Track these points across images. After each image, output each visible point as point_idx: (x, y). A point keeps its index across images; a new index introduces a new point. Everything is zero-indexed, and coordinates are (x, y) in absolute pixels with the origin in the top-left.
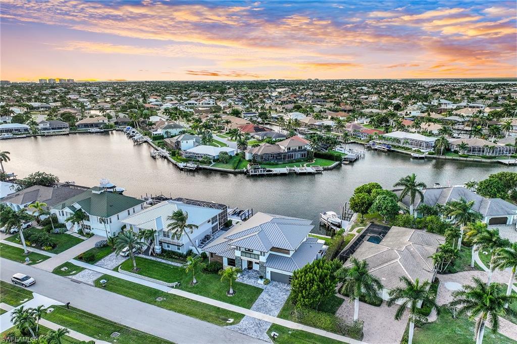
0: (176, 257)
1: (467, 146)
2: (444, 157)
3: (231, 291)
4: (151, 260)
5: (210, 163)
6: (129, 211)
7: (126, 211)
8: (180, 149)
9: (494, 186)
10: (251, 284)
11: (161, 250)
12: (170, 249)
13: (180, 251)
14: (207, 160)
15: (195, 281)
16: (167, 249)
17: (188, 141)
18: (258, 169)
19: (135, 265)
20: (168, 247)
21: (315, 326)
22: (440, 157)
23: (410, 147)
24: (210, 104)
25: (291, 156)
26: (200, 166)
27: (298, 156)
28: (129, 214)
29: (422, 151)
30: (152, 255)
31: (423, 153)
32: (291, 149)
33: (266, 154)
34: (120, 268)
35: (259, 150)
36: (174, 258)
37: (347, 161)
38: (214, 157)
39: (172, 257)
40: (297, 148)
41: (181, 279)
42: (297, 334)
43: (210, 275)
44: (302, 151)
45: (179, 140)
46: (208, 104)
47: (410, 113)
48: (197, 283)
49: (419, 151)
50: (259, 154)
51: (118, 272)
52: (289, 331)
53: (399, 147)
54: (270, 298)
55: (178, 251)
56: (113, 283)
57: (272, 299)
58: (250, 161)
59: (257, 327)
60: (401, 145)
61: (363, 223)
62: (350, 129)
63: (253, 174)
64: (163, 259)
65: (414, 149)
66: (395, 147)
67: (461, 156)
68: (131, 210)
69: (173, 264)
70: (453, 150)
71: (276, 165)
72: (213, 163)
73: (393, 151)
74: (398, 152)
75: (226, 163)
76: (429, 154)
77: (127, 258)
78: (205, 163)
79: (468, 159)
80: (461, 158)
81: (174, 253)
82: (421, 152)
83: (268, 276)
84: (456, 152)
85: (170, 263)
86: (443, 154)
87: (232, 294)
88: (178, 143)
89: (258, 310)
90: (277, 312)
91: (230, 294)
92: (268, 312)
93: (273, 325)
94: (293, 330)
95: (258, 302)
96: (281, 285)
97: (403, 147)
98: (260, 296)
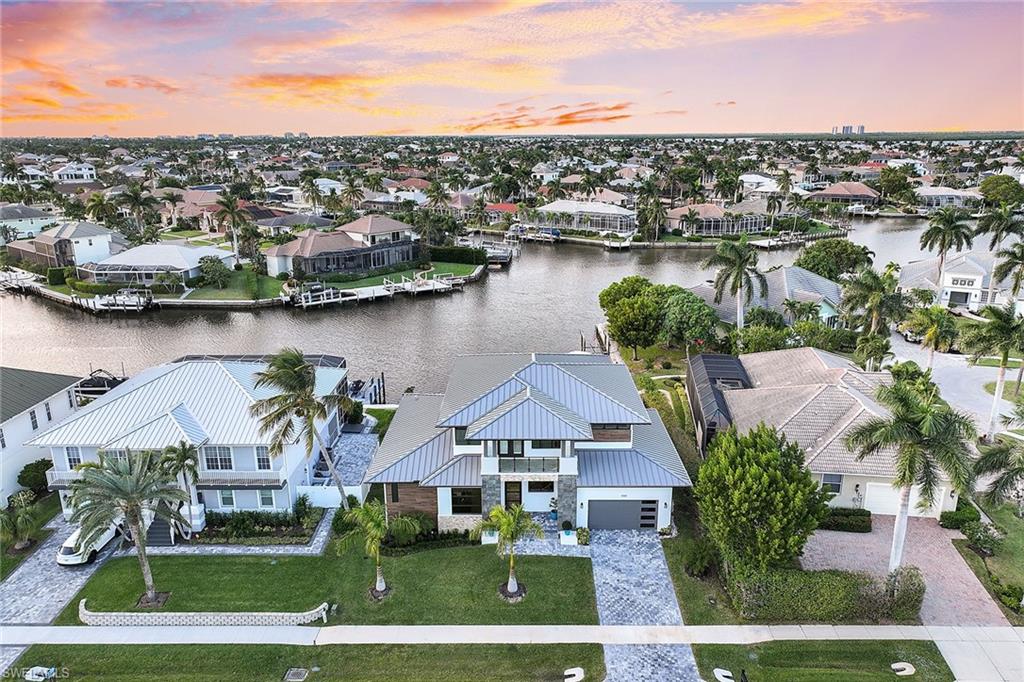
0: (267, 529)
1: (697, 217)
2: (662, 244)
3: (512, 586)
4: (185, 557)
5: (180, 291)
6: (33, 413)
7: (25, 416)
8: (72, 263)
9: (823, 267)
10: (547, 552)
11: (204, 518)
12: (235, 508)
13: (272, 509)
14: (170, 282)
15: (380, 586)
16: (227, 510)
17: (93, 239)
18: (321, 290)
19: (149, 580)
20: (228, 501)
21: (798, 619)
22: (656, 244)
23: (594, 230)
24: (82, 177)
25: (379, 259)
26: (155, 301)
27: (394, 256)
28: (35, 426)
29: (620, 235)
30: (179, 539)
31: (624, 239)
32: (377, 240)
33: (326, 254)
34: (87, 607)
35: (303, 246)
36: (261, 534)
37: (496, 263)
38: (187, 272)
39: (253, 534)
40: (389, 237)
41: (331, 591)
42: (777, 655)
43: (409, 557)
44: (403, 243)
45: (65, 236)
46: (77, 177)
47: (542, 177)
48: (388, 588)
49: (616, 237)
50: (307, 256)
51: (82, 624)
52: (748, 652)
53: (572, 232)
54: (623, 577)
55: (268, 509)
56: (82, 669)
57: (634, 579)
58: (284, 277)
59: (664, 671)
60: (574, 227)
61: (652, 367)
62: (459, 206)
63: (310, 303)
64: (226, 544)
65: (603, 233)
66: (564, 232)
67: (689, 239)
68: (39, 410)
69: (268, 550)
70: (670, 230)
71: (354, 280)
72: (188, 291)
73: (563, 241)
74: (574, 242)
75: (225, 287)
76: (635, 240)
77: (92, 570)
78: (167, 293)
79: (704, 244)
80: (693, 244)
81: (256, 517)
82: (618, 237)
83: (582, 519)
84: (678, 233)
85: (256, 550)
86: (659, 239)
87: (518, 593)
88: (63, 246)
89: (621, 619)
90: (674, 612)
91: (512, 595)
92: (651, 617)
93: (699, 650)
94: (756, 647)
95: (603, 598)
96: (622, 536)
97: (581, 233)
98: (597, 580)
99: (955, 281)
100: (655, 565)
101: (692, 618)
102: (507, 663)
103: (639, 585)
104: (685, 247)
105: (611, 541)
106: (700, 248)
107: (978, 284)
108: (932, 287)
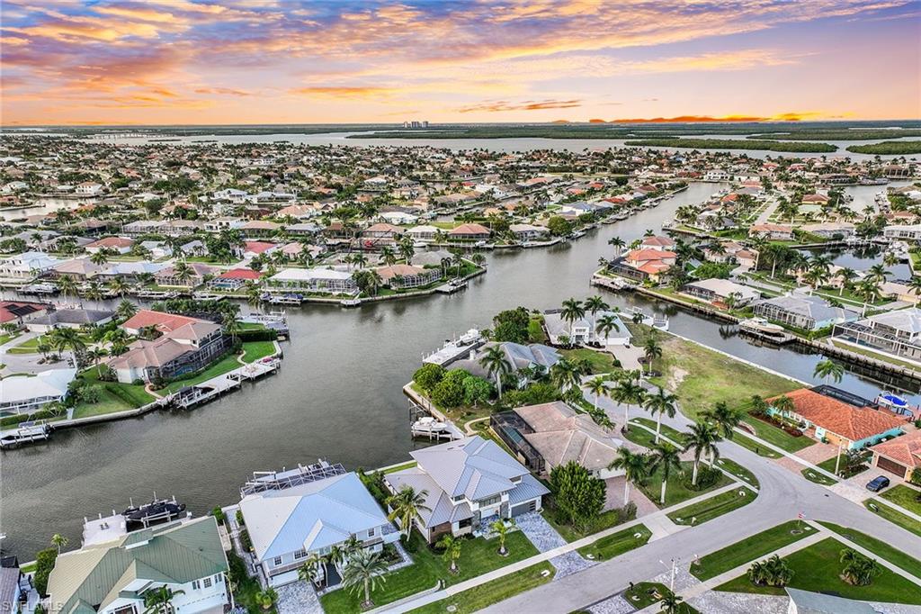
1: (401, 278)
2: (381, 297)
3: (503, 550)
15: (454, 567)
22: (377, 298)
27: (213, 348)
29: (349, 294)
31: (353, 298)
37: (280, 335)
41: (438, 576)
44: (217, 338)
47: (228, 224)
48: (456, 567)
49: (347, 296)
53: (310, 293)
54: (537, 533)
57: (541, 533)
58: (140, 383)
59: (573, 561)
60: (311, 290)
63: (188, 404)
65: (336, 293)
67: (398, 292)
70: (381, 285)
71: (198, 375)
72: (70, 411)
76: (361, 297)
78: (52, 416)
79: (408, 294)
80: (400, 295)
82: (349, 296)
83: (510, 515)
87: (507, 552)
89: (547, 549)
90: (561, 540)
91: (504, 554)
92: (556, 545)
93: (579, 551)
94: (594, 544)
95: (536, 543)
96: (525, 517)
97: (318, 294)
98: (529, 538)
99: (577, 330)
100: (544, 525)
101: (570, 540)
102: (521, 577)
103: (544, 534)
104: (396, 298)
105: (523, 520)
106: (406, 297)
107: (588, 331)
108: (568, 334)
